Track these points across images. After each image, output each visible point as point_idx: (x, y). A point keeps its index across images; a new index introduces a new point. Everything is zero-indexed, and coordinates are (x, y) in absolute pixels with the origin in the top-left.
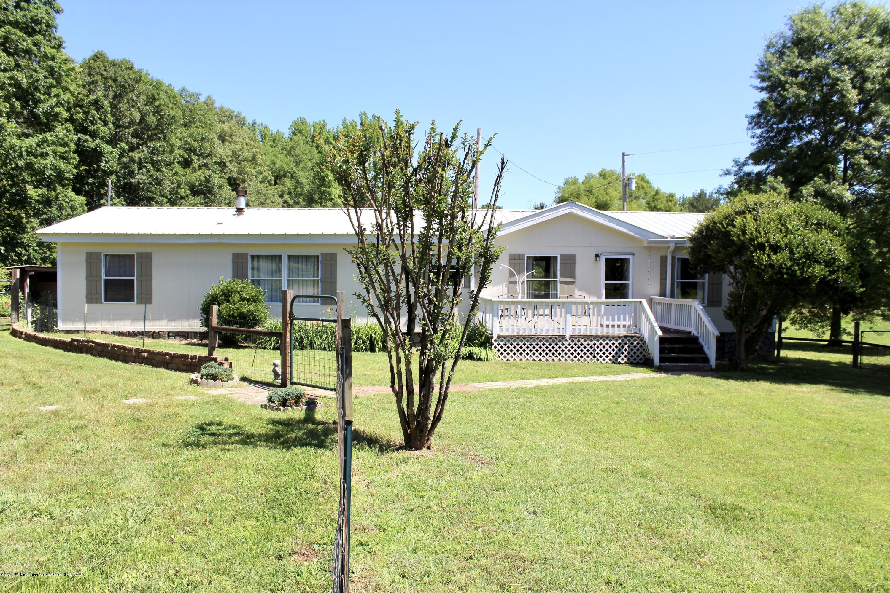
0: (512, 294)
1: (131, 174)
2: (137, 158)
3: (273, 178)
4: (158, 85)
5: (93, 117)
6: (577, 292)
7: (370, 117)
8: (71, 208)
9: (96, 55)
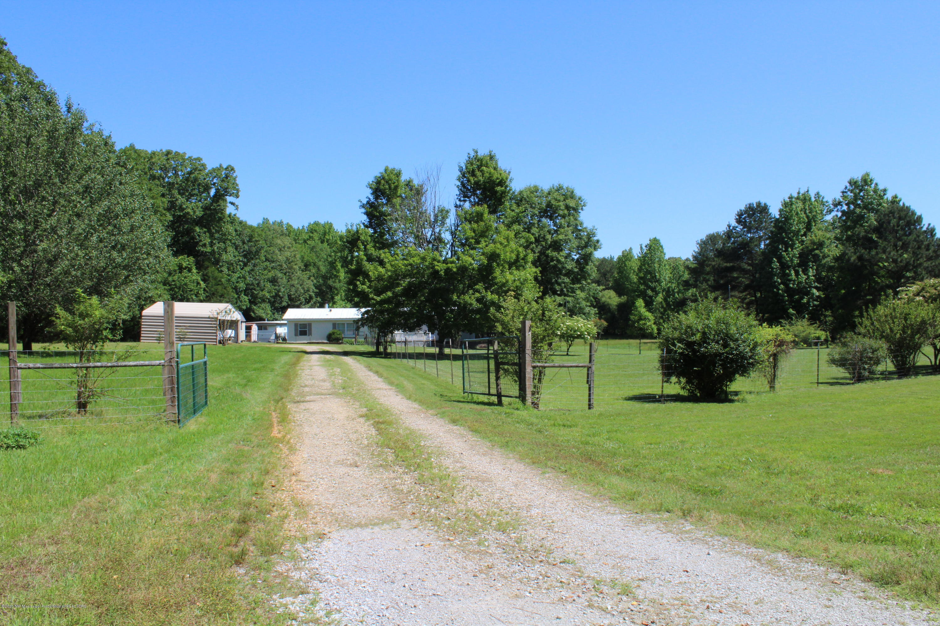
3: (304, 267)
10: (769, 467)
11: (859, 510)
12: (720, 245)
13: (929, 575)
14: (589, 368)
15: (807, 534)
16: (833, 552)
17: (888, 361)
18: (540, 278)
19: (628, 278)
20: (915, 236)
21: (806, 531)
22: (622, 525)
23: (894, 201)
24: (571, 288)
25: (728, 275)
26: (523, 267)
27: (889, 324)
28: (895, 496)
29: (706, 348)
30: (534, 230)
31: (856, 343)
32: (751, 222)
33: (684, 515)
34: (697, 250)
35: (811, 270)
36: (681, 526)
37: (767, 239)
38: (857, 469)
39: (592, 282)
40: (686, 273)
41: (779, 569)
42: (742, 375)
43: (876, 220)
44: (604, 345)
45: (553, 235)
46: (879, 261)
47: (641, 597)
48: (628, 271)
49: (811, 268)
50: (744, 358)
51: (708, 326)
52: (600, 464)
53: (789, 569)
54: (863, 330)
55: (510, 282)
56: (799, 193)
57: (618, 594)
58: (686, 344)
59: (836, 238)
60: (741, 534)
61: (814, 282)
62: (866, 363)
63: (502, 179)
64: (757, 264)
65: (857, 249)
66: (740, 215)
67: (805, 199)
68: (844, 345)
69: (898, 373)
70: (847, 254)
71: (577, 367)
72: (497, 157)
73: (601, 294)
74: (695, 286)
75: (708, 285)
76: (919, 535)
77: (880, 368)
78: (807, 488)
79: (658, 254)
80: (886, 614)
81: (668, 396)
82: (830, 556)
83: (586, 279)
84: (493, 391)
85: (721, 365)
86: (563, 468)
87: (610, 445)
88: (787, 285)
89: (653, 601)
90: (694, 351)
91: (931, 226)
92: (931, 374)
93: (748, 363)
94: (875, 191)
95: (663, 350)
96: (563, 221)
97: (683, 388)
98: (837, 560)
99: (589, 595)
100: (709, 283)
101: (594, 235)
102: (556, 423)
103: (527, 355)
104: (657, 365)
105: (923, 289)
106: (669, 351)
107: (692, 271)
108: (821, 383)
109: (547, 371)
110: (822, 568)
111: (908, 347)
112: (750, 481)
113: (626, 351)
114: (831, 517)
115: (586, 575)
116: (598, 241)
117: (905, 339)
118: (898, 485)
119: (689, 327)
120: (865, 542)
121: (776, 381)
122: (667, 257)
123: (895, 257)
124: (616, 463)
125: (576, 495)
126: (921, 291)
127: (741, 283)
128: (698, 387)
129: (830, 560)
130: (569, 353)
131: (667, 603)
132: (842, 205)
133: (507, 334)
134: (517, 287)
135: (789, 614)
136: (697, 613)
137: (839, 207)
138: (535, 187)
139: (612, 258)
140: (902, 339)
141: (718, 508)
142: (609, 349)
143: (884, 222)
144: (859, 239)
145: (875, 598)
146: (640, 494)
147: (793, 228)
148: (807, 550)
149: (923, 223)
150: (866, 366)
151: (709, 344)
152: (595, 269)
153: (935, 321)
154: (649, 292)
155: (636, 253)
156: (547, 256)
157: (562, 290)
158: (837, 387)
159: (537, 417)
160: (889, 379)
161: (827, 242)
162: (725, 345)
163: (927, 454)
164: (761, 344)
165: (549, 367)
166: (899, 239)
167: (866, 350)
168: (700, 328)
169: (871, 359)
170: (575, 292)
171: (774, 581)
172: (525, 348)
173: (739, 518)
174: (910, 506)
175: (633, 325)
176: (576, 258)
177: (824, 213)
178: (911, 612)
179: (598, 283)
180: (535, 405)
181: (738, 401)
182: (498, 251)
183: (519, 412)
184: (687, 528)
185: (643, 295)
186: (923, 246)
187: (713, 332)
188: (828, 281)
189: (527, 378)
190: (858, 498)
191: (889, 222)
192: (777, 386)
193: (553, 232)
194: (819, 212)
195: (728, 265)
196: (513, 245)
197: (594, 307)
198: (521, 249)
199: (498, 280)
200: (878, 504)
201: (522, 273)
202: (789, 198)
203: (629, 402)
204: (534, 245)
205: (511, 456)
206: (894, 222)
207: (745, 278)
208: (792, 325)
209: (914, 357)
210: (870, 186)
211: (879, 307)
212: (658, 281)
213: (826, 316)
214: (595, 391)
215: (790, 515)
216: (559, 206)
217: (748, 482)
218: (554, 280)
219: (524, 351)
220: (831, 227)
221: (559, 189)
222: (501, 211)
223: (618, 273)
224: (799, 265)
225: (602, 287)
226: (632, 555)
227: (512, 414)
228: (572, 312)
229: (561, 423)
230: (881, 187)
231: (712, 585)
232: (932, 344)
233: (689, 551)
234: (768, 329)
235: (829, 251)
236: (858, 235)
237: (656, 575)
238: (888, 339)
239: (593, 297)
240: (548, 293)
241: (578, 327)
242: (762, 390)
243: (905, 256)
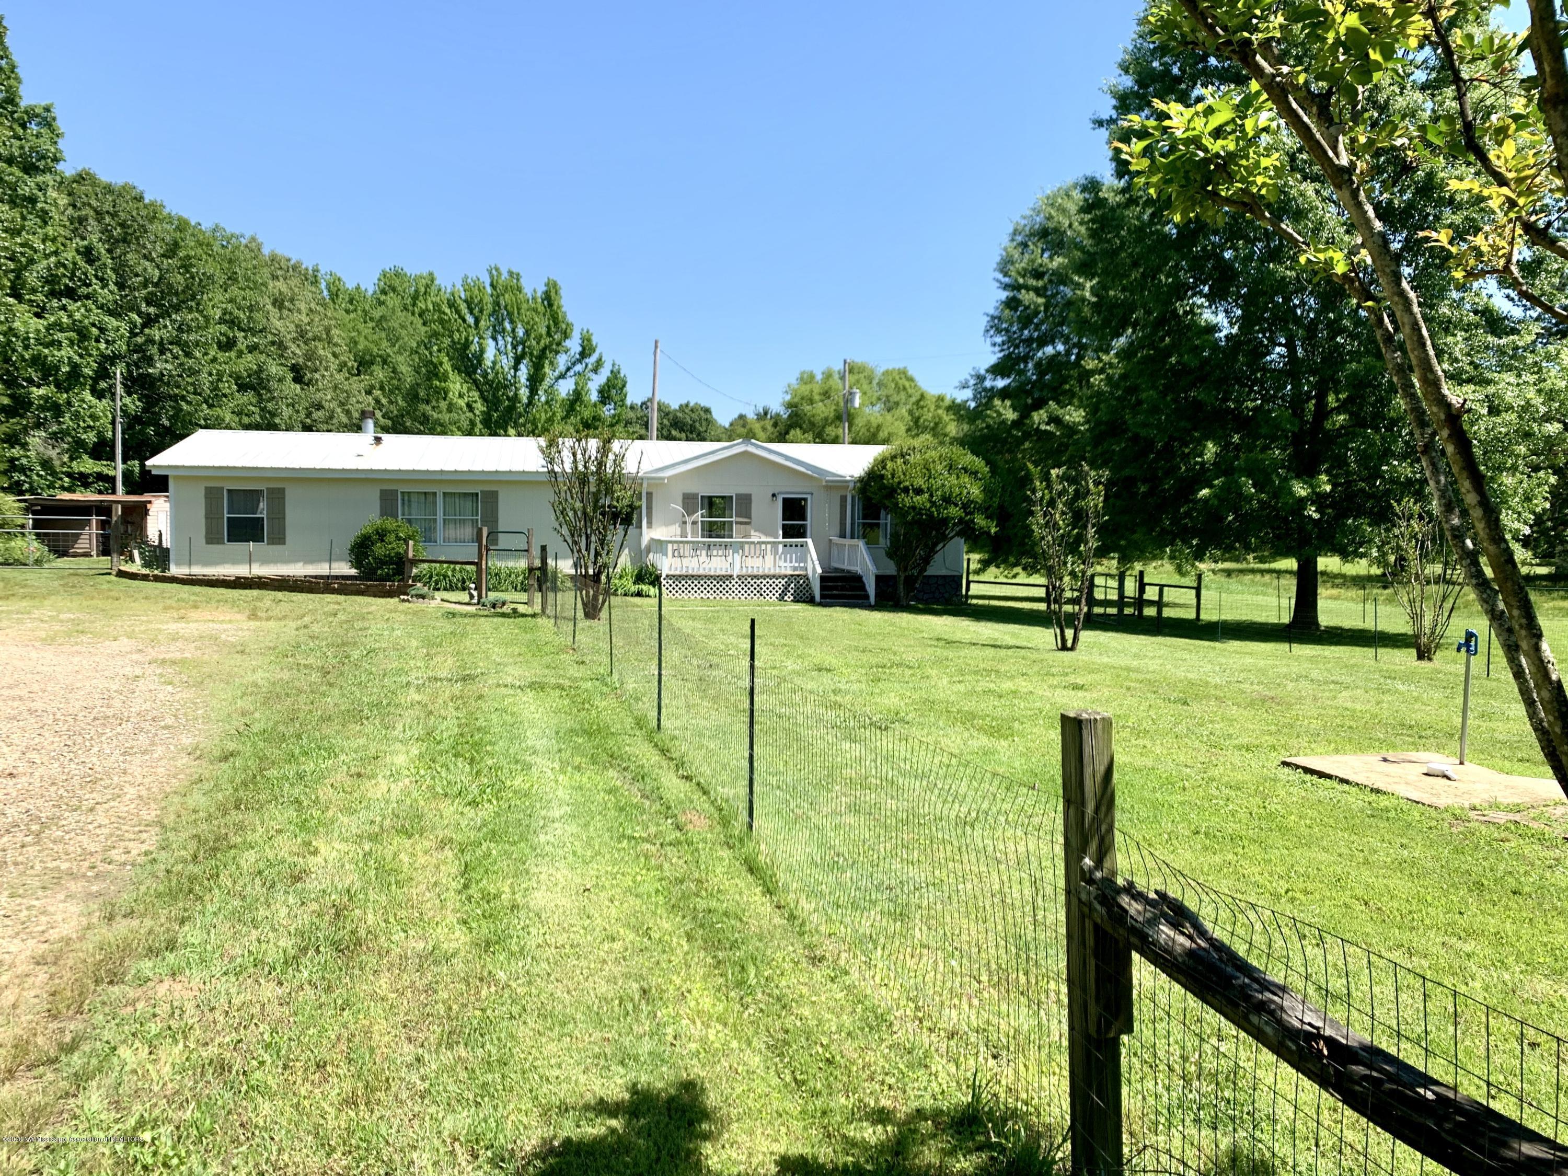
0: (683, 534)
1: (150, 361)
2: (157, 338)
3: (356, 365)
4: (182, 226)
5: (85, 274)
6: (753, 533)
7: (505, 275)
8: (91, 416)
9: (80, 176)
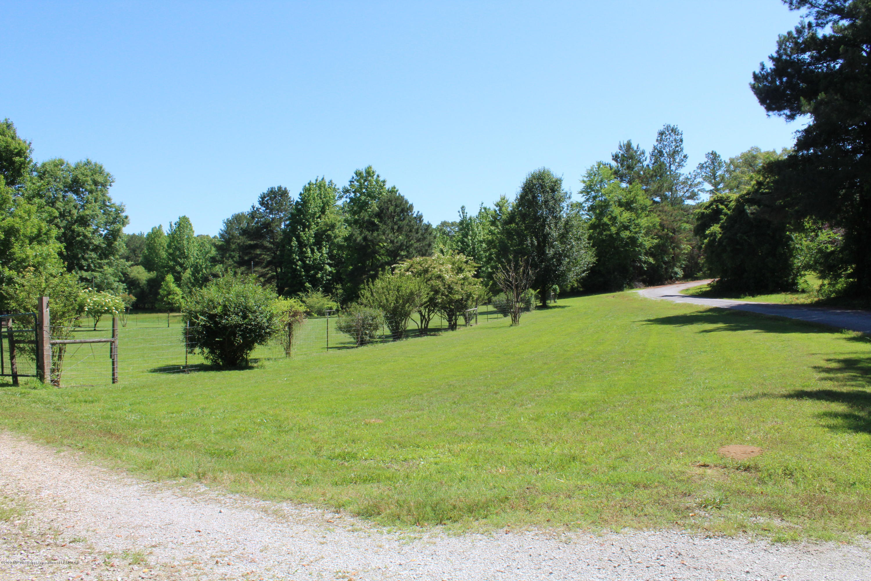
10: (280, 426)
11: (354, 457)
12: (244, 225)
13: (402, 503)
14: (112, 343)
15: (308, 483)
16: (329, 496)
17: (385, 326)
18: (65, 253)
19: (157, 255)
20: (408, 221)
21: (308, 480)
22: (138, 494)
23: (393, 191)
24: (99, 263)
25: (252, 251)
26: (46, 242)
27: (385, 296)
28: (383, 441)
29: (227, 320)
30: (59, 204)
31: (359, 312)
32: (272, 204)
33: (199, 478)
34: (223, 228)
35: (324, 248)
36: (196, 489)
37: (286, 220)
38: (355, 421)
39: (120, 258)
40: (213, 249)
41: (283, 517)
42: (260, 343)
43: (377, 207)
44: (134, 319)
45: (79, 210)
46: (380, 242)
47: (153, 563)
48: (158, 247)
49: (325, 246)
50: (261, 328)
51: (228, 300)
52: (118, 437)
53: (292, 515)
54: (365, 301)
55: (31, 258)
56: (316, 180)
57: (130, 564)
58: (208, 317)
59: (346, 221)
60: (251, 489)
61: (327, 259)
62: (368, 329)
63: (21, 150)
64: (277, 242)
65: (362, 230)
66: (263, 197)
67: (320, 185)
68: (350, 314)
69: (393, 336)
70: (354, 235)
71: (99, 342)
72: (15, 126)
73: (129, 269)
74: (222, 262)
75: (233, 261)
76: (399, 471)
77: (379, 333)
78: (312, 441)
79: (187, 231)
80: (369, 541)
81: (192, 366)
82: (327, 499)
83: (114, 255)
84: (7, 371)
85: (241, 335)
86: (80, 445)
87: (132, 417)
88: (304, 262)
89: (165, 565)
90: (216, 323)
91: (420, 213)
92: (418, 336)
93: (266, 333)
94: (377, 182)
95: (186, 323)
96: (90, 197)
97: (207, 358)
98: (332, 502)
99: (98, 570)
100: (235, 259)
101: (122, 211)
102: (77, 400)
103: (45, 332)
104: (182, 337)
105: (412, 266)
106: (192, 324)
107: (219, 248)
108: (331, 348)
109: (68, 347)
110: (319, 511)
111: (401, 315)
112: (263, 440)
113: (155, 325)
114: (330, 465)
115: (97, 551)
116: (126, 217)
117: (398, 307)
118: (386, 431)
119: (211, 301)
120: (355, 483)
121: (291, 348)
122: (195, 235)
123: (392, 239)
124: (135, 435)
125: (92, 471)
126: (410, 268)
127: (264, 259)
128: (220, 356)
129: (326, 502)
130: (97, 329)
131: (179, 565)
132: (350, 193)
133: (22, 311)
134: (38, 262)
135: (289, 556)
136: (207, 569)
137: (348, 194)
138: (60, 160)
139: (142, 235)
140: (395, 308)
141: (231, 468)
142: (138, 323)
143: (383, 209)
144: (364, 222)
145: (361, 529)
146: (157, 463)
147: (310, 211)
148: (308, 496)
149: (414, 210)
150: (367, 332)
151: (229, 316)
152: (124, 245)
153: (420, 292)
154: (178, 268)
155: (166, 230)
156: (73, 231)
157: (89, 266)
158: (344, 351)
159: (57, 395)
160: (386, 342)
161: (338, 224)
162: (245, 317)
163: (410, 403)
164: (277, 315)
165: (69, 343)
166: (396, 223)
167: (367, 318)
168: (221, 301)
169: (371, 325)
170: (102, 268)
171: (279, 528)
172: (43, 325)
173: (250, 475)
174: (394, 448)
175: (162, 300)
176: (104, 233)
177: (336, 198)
178: (387, 536)
179: (128, 259)
180: (55, 383)
181: (258, 367)
182: (17, 226)
183: (36, 391)
184: (202, 490)
185: (172, 270)
186: (414, 230)
187: (233, 305)
188: (338, 258)
189: (45, 356)
190: (354, 446)
191: (388, 209)
192: (293, 351)
193: (79, 207)
194: (332, 197)
195: (252, 243)
196: (34, 219)
197: (123, 282)
198: (44, 224)
199: (17, 255)
200: (370, 450)
201: (45, 248)
202: (309, 184)
203: (154, 374)
204: (59, 220)
205: (23, 437)
206: (391, 208)
207: (268, 255)
208: (309, 297)
209: (405, 323)
210: (372, 177)
211: (377, 281)
212: (187, 257)
213: (337, 289)
214: (119, 366)
215: (295, 467)
216: (87, 181)
217: (261, 441)
218: (80, 256)
219: (41, 328)
220: (341, 211)
221: (88, 163)
222: (20, 183)
223: (147, 250)
224: (315, 244)
225: (130, 263)
226: (147, 523)
227: (29, 394)
228: (100, 288)
229: (82, 399)
230: (381, 179)
231: (222, 541)
232: (419, 312)
233: (202, 512)
234: (283, 301)
235: (339, 232)
236: (363, 218)
237: (169, 539)
238: (384, 307)
239: (122, 273)
240: (74, 268)
241: (106, 302)
242: (279, 356)
243: (400, 237)
